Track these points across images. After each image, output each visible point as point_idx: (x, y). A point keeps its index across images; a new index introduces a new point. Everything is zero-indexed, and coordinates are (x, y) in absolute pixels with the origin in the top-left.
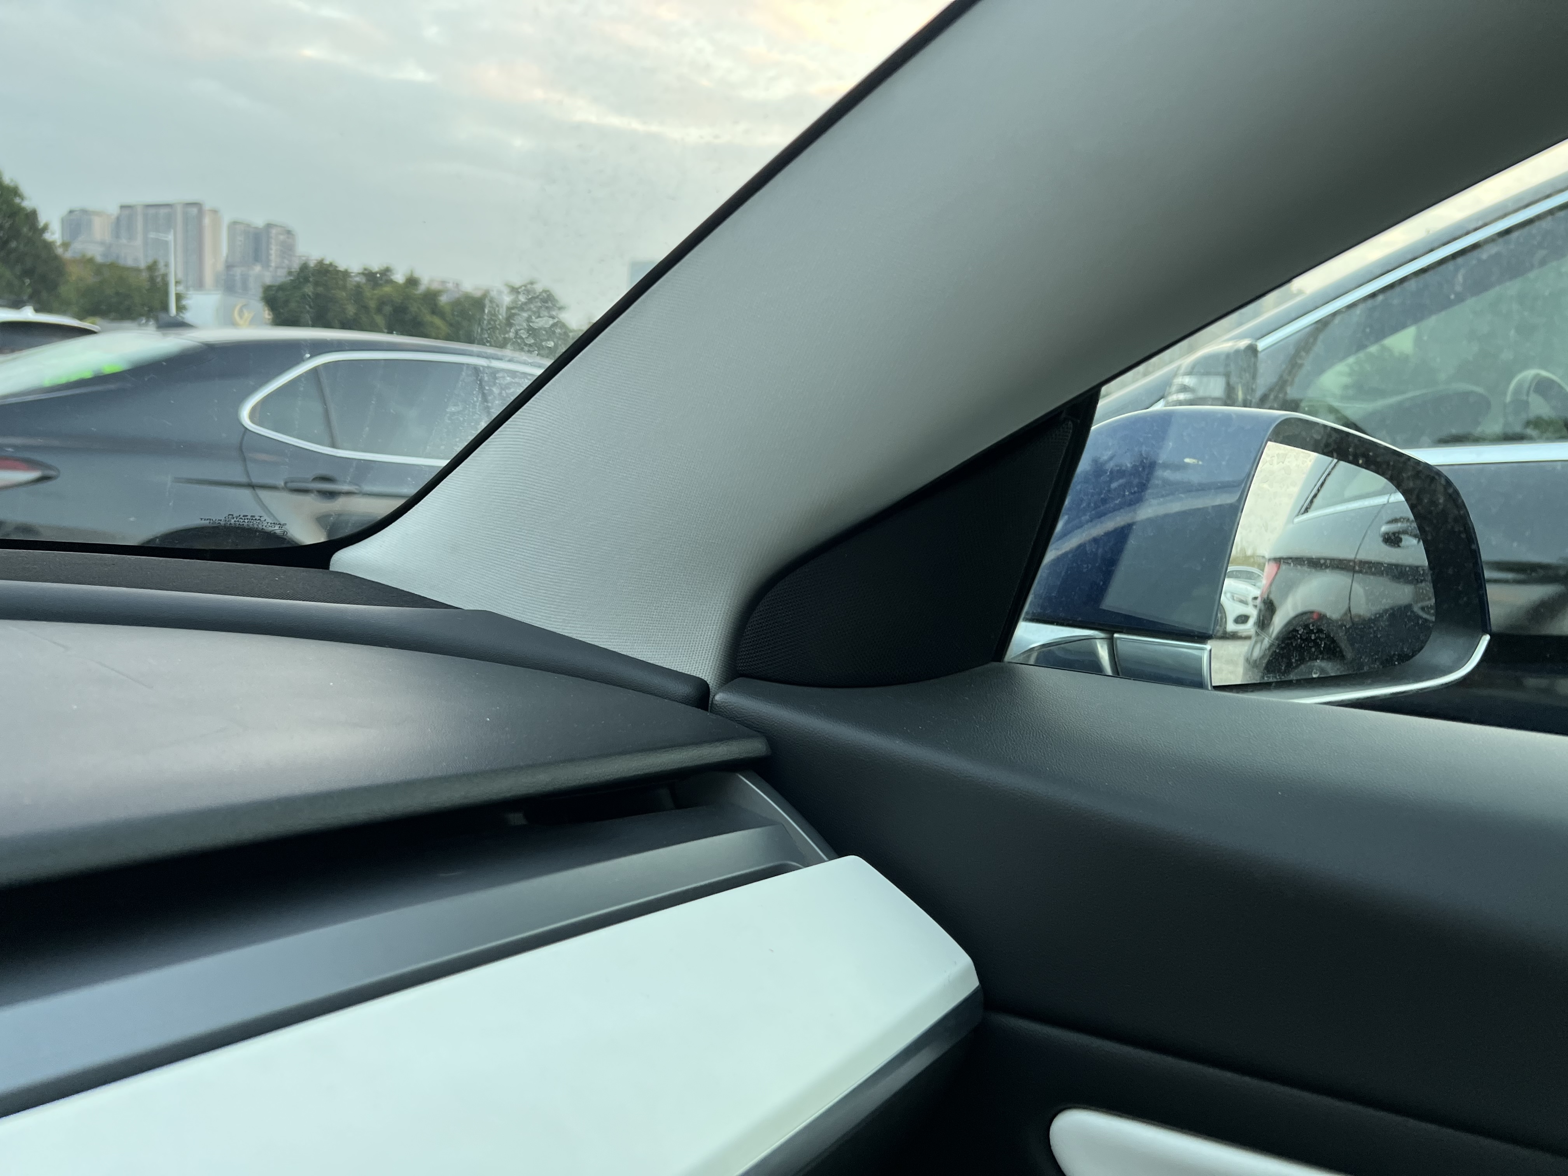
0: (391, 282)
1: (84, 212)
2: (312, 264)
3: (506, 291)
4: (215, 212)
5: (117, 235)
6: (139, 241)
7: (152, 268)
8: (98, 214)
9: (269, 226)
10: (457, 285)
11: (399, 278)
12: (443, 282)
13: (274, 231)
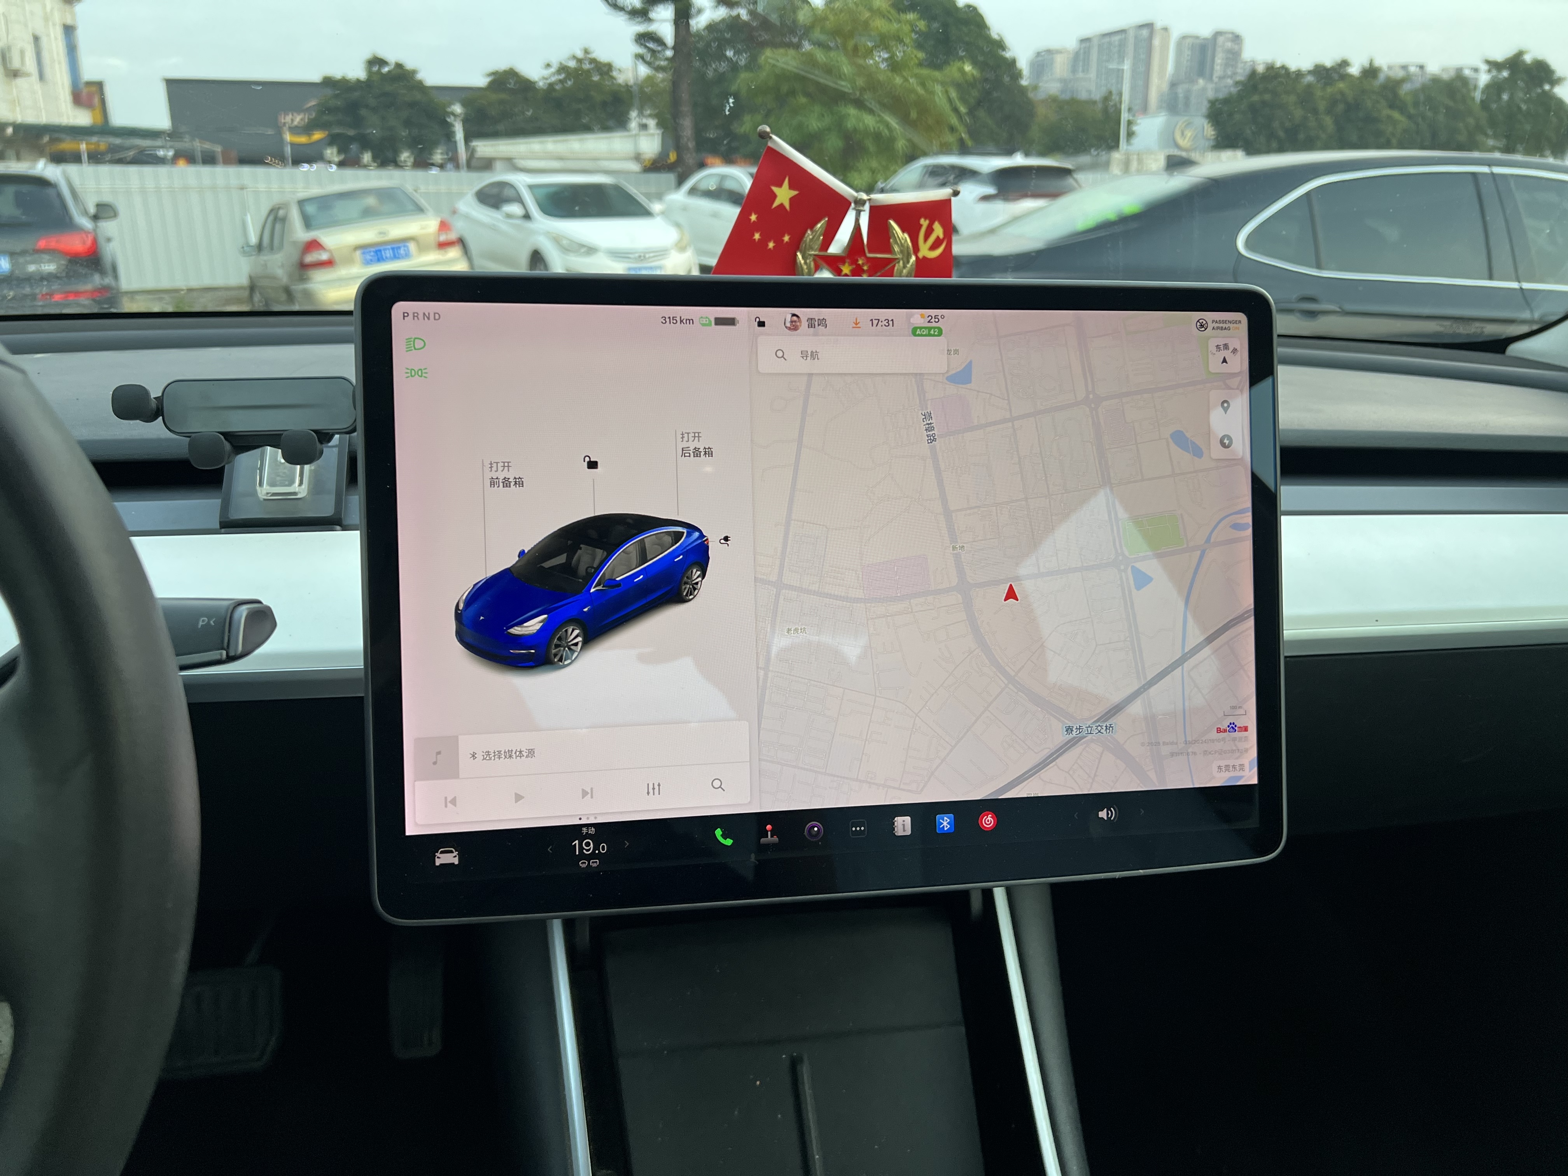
0: (1345, 77)
1: (1049, 52)
2: (1261, 69)
3: (1484, 67)
4: (1165, 29)
5: (1074, 70)
6: (1093, 74)
7: (1107, 98)
8: (1058, 52)
9: (1218, 34)
10: (1422, 67)
11: (1354, 70)
12: (1404, 67)
13: (1221, 40)
